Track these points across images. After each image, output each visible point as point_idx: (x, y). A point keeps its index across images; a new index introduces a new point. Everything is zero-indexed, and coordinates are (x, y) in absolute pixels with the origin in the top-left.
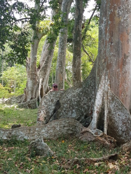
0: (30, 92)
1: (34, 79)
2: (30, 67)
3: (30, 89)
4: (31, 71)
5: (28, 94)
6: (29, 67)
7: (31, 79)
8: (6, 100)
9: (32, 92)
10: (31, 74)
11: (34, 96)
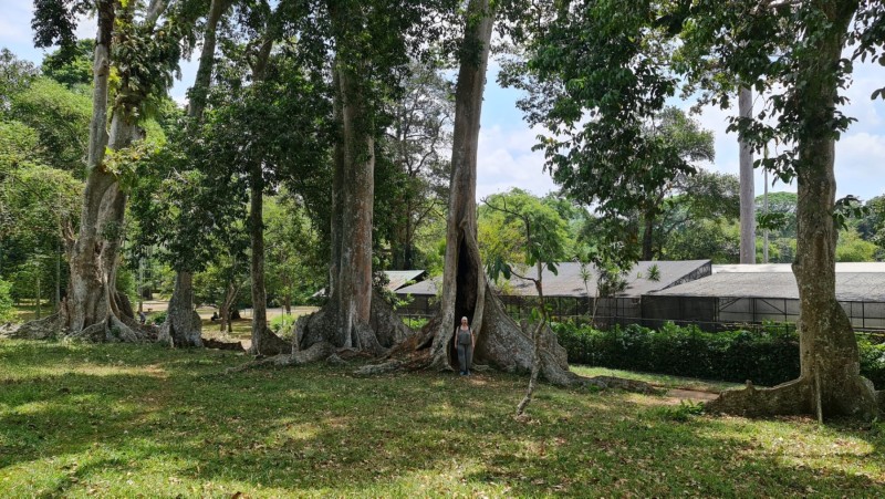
0: (79, 307)
1: (92, 277)
2: (82, 250)
3: (80, 300)
4: (85, 260)
5: (74, 312)
6: (78, 250)
7: (83, 278)
8: (15, 328)
9: (86, 305)
10: (85, 267)
11: (90, 316)
